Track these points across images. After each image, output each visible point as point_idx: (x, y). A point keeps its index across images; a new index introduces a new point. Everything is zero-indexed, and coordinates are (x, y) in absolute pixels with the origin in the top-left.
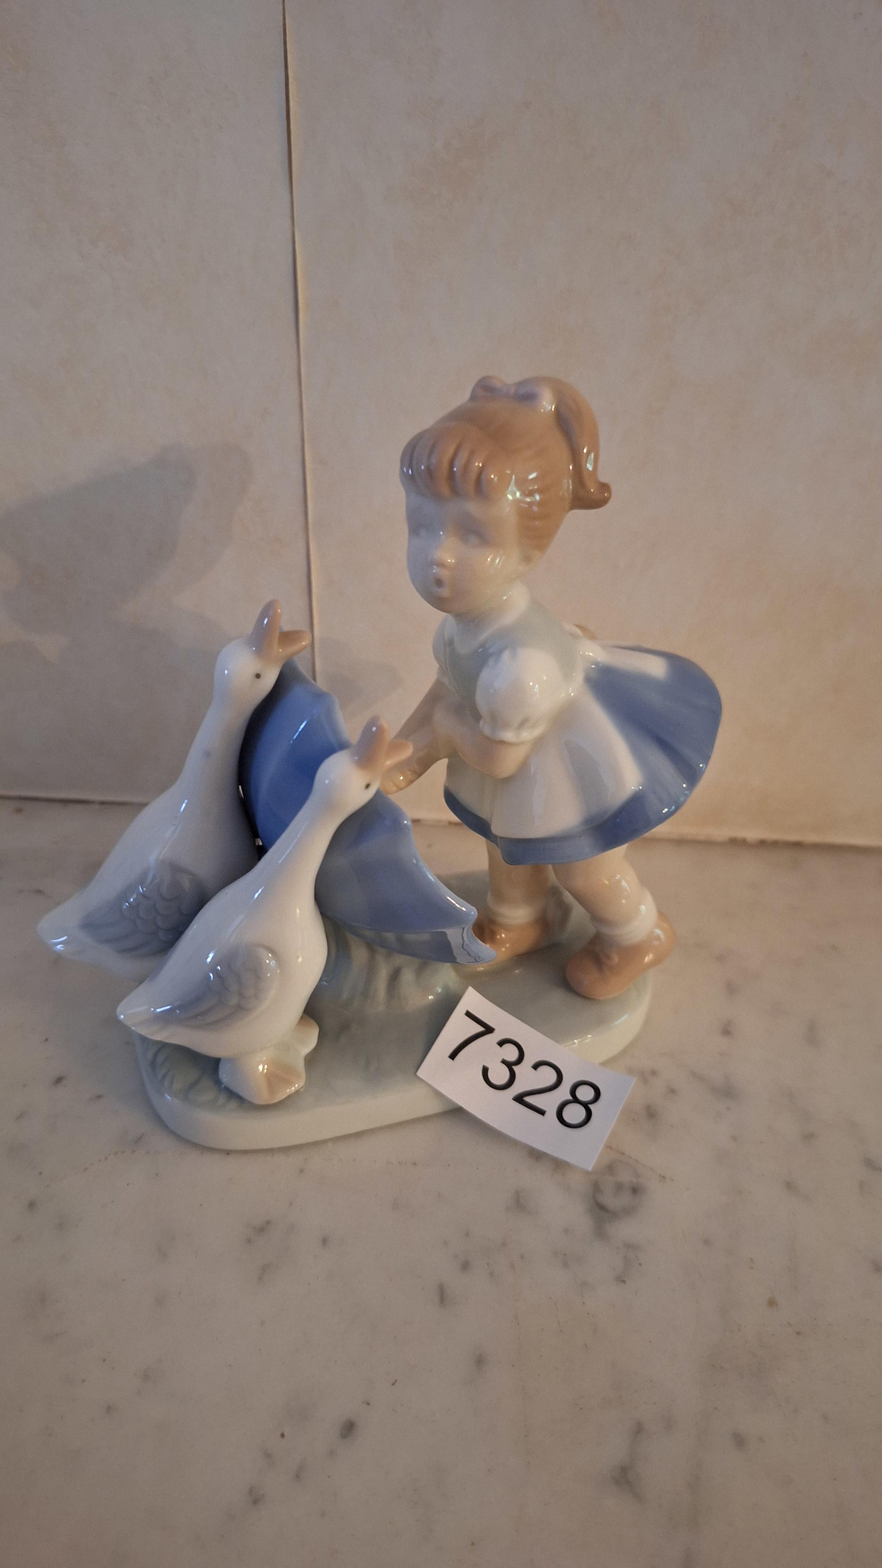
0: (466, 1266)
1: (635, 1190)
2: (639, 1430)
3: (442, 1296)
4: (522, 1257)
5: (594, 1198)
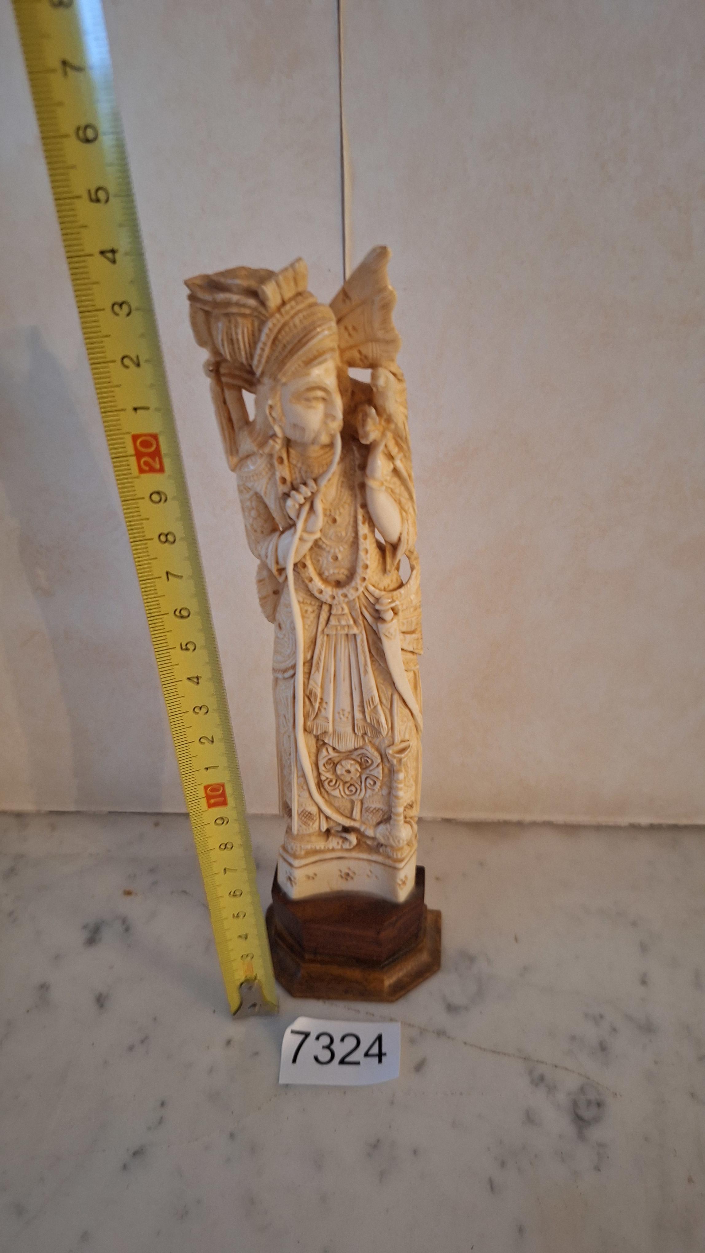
0: (503, 1164)
1: (599, 1105)
3: (492, 1186)
4: (536, 1156)
5: (574, 1111)
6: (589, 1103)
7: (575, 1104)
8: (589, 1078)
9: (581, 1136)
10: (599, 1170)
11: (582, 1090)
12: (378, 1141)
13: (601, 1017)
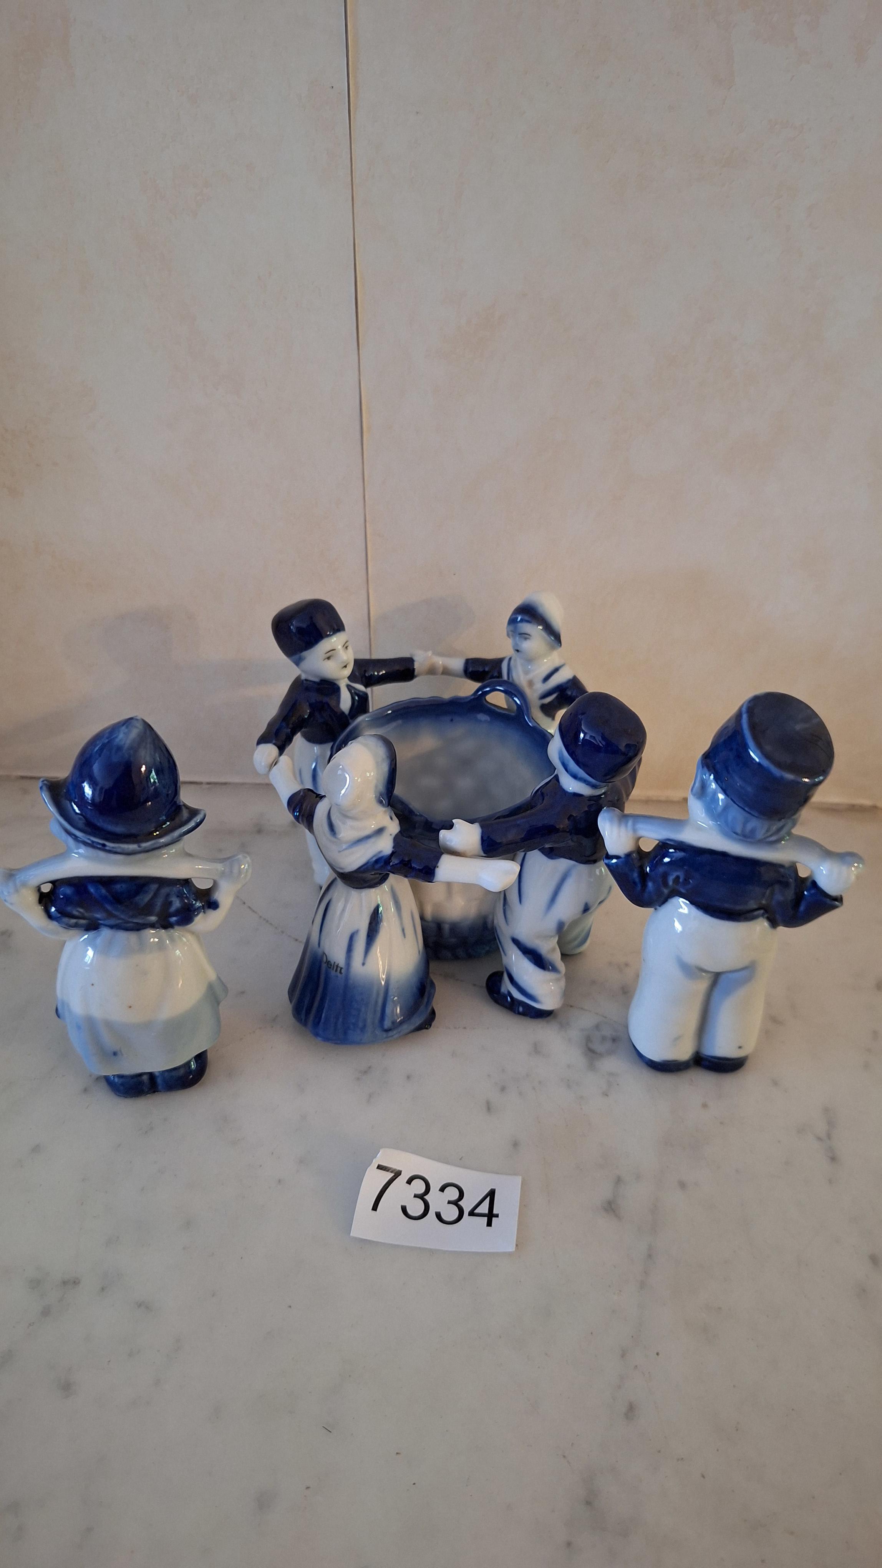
0: (503, 1089)
1: (615, 1040)
2: (619, 1181)
3: (489, 1107)
4: (540, 1082)
5: (587, 1045)
6: (604, 1038)
7: (588, 1039)
8: (606, 1017)
9: (591, 1067)
10: (607, 1095)
11: (597, 1027)
12: (370, 1067)
13: (627, 965)
